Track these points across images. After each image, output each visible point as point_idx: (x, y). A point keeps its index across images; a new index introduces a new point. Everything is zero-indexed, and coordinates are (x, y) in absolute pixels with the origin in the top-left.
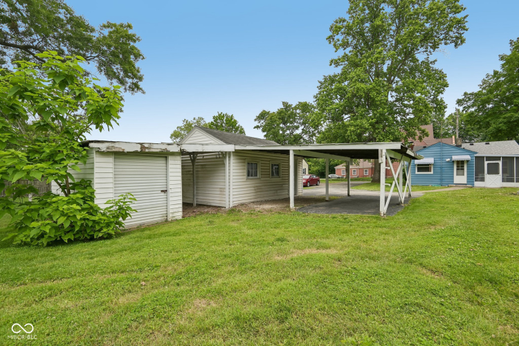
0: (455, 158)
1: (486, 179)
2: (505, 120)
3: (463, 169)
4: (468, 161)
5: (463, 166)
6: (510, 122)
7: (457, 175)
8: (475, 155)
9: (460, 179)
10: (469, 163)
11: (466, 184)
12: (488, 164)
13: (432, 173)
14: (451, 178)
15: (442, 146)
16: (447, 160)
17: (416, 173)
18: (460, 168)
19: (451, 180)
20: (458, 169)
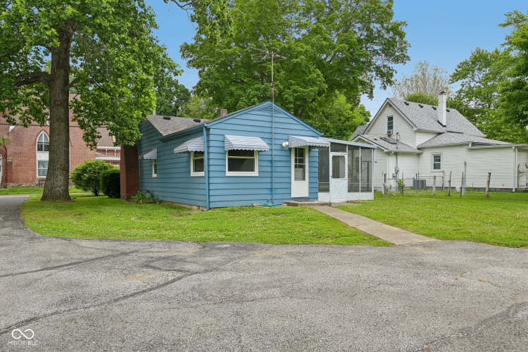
1: (331, 187)
3: (304, 167)
4: (310, 148)
5: (304, 161)
7: (296, 179)
10: (312, 154)
11: (307, 199)
12: (334, 157)
13: (255, 173)
14: (287, 186)
15: (275, 110)
16: (284, 144)
17: (227, 175)
18: (300, 165)
19: (287, 191)
20: (296, 166)
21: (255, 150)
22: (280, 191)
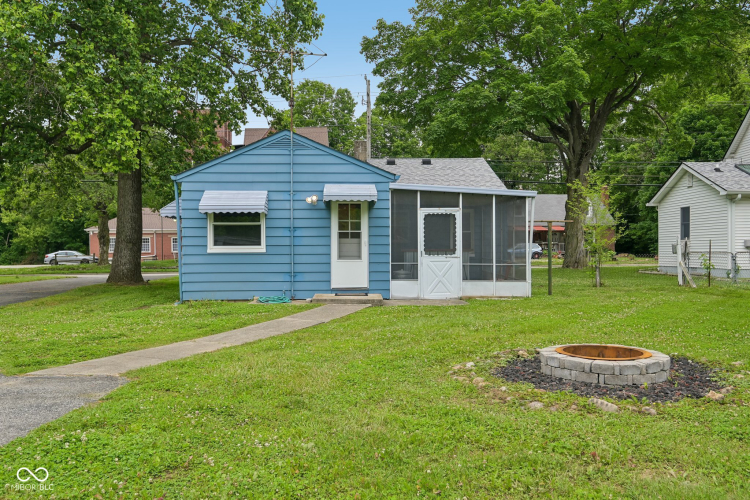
0: (335, 191)
1: (422, 270)
2: (464, 104)
3: (358, 236)
4: (371, 204)
5: (358, 226)
6: (473, 110)
7: (340, 256)
8: (393, 186)
9: (351, 272)
10: (376, 213)
11: (365, 291)
12: (427, 217)
13: (262, 249)
14: (323, 268)
15: (295, 144)
16: (309, 200)
17: (209, 251)
18: (350, 232)
19: (323, 277)
20: (342, 236)
21: (260, 211)
22: (307, 277)
